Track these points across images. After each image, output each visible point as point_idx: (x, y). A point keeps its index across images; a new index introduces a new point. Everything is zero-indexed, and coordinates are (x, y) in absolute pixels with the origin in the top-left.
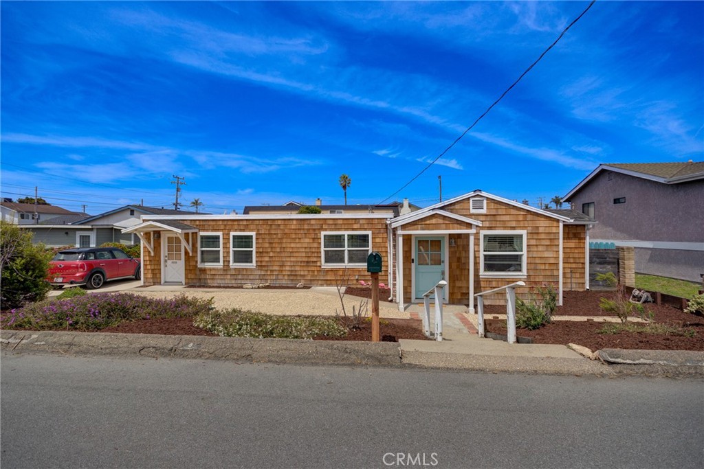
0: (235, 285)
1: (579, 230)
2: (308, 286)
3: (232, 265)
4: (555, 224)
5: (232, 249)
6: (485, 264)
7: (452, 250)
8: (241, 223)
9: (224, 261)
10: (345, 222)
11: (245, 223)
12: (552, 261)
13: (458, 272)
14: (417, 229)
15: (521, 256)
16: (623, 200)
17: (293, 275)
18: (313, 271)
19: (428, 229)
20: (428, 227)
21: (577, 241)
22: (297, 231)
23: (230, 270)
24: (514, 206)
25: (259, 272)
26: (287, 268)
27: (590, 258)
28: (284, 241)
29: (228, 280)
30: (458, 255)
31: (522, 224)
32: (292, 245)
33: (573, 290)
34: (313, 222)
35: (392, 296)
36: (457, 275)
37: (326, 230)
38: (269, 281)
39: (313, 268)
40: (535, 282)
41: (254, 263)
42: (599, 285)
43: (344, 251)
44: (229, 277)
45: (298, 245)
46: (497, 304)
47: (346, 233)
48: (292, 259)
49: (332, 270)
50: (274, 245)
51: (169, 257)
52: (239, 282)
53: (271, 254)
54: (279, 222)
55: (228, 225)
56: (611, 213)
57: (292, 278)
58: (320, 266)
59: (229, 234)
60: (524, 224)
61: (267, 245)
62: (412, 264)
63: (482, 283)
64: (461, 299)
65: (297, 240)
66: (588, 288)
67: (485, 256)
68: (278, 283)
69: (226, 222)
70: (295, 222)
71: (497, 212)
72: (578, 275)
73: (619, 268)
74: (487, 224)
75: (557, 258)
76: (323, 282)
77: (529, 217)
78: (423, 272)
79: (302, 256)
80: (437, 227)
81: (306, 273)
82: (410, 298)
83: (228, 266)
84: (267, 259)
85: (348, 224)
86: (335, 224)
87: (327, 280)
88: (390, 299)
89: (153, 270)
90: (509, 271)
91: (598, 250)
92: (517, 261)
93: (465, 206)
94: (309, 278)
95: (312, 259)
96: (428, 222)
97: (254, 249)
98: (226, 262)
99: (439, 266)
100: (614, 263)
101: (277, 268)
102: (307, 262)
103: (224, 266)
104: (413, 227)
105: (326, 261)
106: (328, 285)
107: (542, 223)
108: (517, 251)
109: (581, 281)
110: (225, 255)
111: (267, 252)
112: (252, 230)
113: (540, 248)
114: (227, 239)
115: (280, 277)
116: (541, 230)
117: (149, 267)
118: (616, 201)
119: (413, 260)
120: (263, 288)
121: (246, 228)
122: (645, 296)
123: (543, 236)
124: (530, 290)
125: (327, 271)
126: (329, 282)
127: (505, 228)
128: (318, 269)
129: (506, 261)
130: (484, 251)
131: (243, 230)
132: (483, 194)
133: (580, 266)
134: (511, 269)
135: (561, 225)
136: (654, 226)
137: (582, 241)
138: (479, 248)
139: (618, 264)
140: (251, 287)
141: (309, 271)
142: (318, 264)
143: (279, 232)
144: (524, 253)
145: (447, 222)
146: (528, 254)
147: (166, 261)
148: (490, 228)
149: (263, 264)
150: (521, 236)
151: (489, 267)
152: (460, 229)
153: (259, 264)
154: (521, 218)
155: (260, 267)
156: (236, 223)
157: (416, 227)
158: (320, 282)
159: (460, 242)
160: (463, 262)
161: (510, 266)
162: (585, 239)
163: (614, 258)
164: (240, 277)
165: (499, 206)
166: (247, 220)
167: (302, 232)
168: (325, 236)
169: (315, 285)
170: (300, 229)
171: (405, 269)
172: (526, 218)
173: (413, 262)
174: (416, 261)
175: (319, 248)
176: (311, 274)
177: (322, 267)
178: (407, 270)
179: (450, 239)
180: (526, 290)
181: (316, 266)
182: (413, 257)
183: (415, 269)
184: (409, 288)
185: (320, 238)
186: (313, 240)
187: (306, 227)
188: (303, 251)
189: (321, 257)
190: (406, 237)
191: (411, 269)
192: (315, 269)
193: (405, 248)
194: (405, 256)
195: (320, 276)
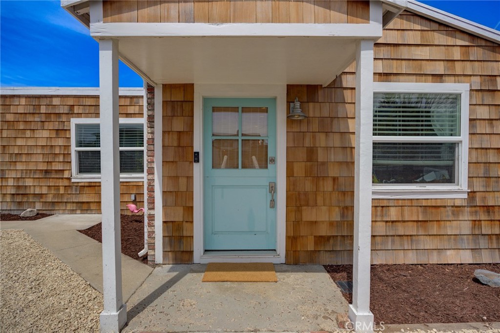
2: (48, 213)
7: (296, 129)
13: (308, 186)
14: (167, 19)
15: (454, 145)
17: (22, 194)
18: (57, 187)
19: (209, 19)
20: (206, 10)
26: (11, 182)
28: (5, 134)
30: (308, 143)
31: (459, 68)
32: (20, 142)
34: (56, 101)
35: (146, 246)
36: (306, 194)
37: (79, 115)
39: (57, 183)
40: (486, 209)
45: (31, 143)
46: (401, 261)
48: (19, 167)
49: (91, 186)
57: (18, 199)
58: (69, 179)
60: (464, 69)
62: (195, 164)
64: (315, 251)
65: (28, 134)
67: (376, 145)
70: (23, 101)
76: (74, 207)
78: (223, 187)
79: (38, 162)
80: (238, 8)
81: (44, 191)
82: (191, 253)
87: (83, 203)
88: (141, 253)
90: (423, 182)
94: (50, 200)
95: (55, 167)
99: (265, 171)
102: (47, 172)
104: (149, 11)
105: (82, 170)
106: (84, 211)
119: (197, 155)
124: (474, 228)
125: (83, 187)
126: (85, 207)
127: (421, 76)
128: (66, 183)
134: (427, 177)
141: (49, 186)
142: (66, 175)
144: (463, 138)
150: (455, 99)
154: (457, 54)
157: (161, 7)
158: (69, 207)
159: (313, 109)
160: (320, 159)
161: (425, 169)
167: (37, 119)
168: (78, 126)
169: (61, 212)
170: (33, 113)
171: (177, 177)
172: (468, 54)
173: (198, 161)
174: (206, 156)
175: (68, 147)
176: (53, 192)
177: (73, 180)
178: (183, 182)
179: (289, 102)
180: (465, 228)
181: (62, 178)
182: (198, 146)
183: (205, 178)
184: (188, 225)
185: (70, 130)
186: (57, 134)
187: (43, 110)
188: (39, 151)
189: (70, 162)
190: (179, 97)
191: (190, 178)
192: (61, 183)
193: (178, 125)
194: (175, 144)
195: (69, 196)
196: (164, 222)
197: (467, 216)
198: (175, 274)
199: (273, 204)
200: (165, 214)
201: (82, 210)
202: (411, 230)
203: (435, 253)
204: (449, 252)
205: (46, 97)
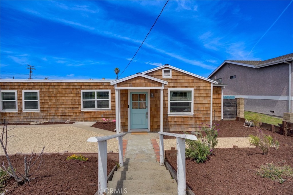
0: (26, 123)
1: (218, 89)
2: (73, 121)
3: (24, 110)
4: (209, 85)
5: (24, 101)
6: (171, 108)
7: (152, 100)
8: (30, 84)
9: (18, 108)
10: (95, 84)
11: (32, 84)
12: (207, 106)
13: (155, 113)
14: (128, 86)
15: (191, 103)
16: (234, 77)
17: (64, 115)
18: (76, 113)
19: (135, 86)
20: (134, 85)
21: (218, 95)
22: (67, 90)
23: (23, 113)
24: (187, 74)
25: (42, 114)
26: (60, 112)
27: (223, 104)
28: (58, 95)
29: (21, 120)
30: (155, 103)
31: (191, 85)
32: (63, 98)
33: (215, 120)
34: (76, 84)
35: (116, 128)
36: (155, 115)
37: (84, 89)
38: (49, 120)
39: (76, 111)
40: (198, 118)
41: (39, 109)
42: (227, 118)
43: (95, 101)
44: (22, 118)
45: (67, 98)
47: (96, 91)
48: (63, 106)
49: (88, 112)
50: (51, 98)
52: (29, 120)
53: (50, 103)
54: (55, 84)
55: (20, 86)
56: (229, 83)
57: (63, 117)
58: (80, 110)
59: (21, 91)
60: (192, 85)
61: (47, 98)
62: (128, 108)
63: (169, 119)
64: (157, 129)
65: (66, 95)
66: (222, 119)
67: (171, 103)
68: (54, 121)
69: (19, 84)
70: (64, 84)
71: (178, 77)
72: (218, 113)
73: (236, 109)
74: (172, 84)
75: (210, 104)
76: (82, 119)
77: (195, 81)
78: (135, 113)
79: (69, 104)
80: (140, 85)
81: (72, 114)
82: (127, 129)
83: (21, 111)
84: (47, 106)
85: (97, 85)
86: (89, 85)
87: (85, 118)
90: (184, 112)
91: (227, 99)
92: (188, 106)
93: (159, 73)
94: (74, 117)
95: (75, 106)
96: (134, 82)
97: (38, 100)
98: (20, 108)
99: (145, 109)
100: (234, 106)
101: (53, 112)
102: (73, 108)
103: (18, 111)
104: (124, 85)
105: (84, 107)
106: (85, 121)
107: (202, 84)
108: (188, 100)
109: (219, 115)
110: (19, 104)
111: (47, 102)
112: (37, 89)
113: (201, 99)
114: (20, 95)
115: (56, 117)
116: (201, 88)
118: (232, 77)
120: (43, 124)
121: (33, 87)
122: (251, 123)
123: (202, 92)
124: (195, 122)
125: (85, 113)
126: (86, 119)
127: (182, 87)
128: (79, 111)
129: (183, 106)
130: (170, 100)
131: (31, 89)
132: (170, 67)
133: (219, 108)
134: (185, 110)
135: (212, 85)
136: (249, 88)
137: (220, 95)
138: (167, 98)
139: (236, 106)
140: (35, 123)
141: (73, 113)
142: (79, 109)
143: (54, 90)
144: (192, 101)
145: (147, 82)
146: (194, 102)
148: (174, 87)
149: (45, 109)
150: (190, 92)
151: (173, 110)
152: (155, 86)
153: (42, 109)
154: (191, 81)
155: (42, 111)
156: (26, 85)
157: (126, 85)
158: (80, 119)
159: (156, 95)
161: (185, 109)
162: (221, 94)
163: (234, 104)
164: (29, 117)
165: (178, 74)
166: (33, 83)
167: (69, 90)
168: (83, 93)
169: (78, 121)
170: (68, 88)
171: (124, 111)
172: (193, 81)
173: (129, 107)
174: (131, 107)
175: (80, 99)
176: (75, 114)
177: (82, 111)
178: (125, 112)
179: (151, 93)
180: (193, 123)
181: (78, 110)
182: (129, 104)
183: (131, 111)
184: (127, 123)
185: (80, 94)
186: (76, 95)
187: (71, 87)
188: (70, 101)
189: (81, 105)
190: (124, 92)
191: (127, 112)
192: (77, 111)
193: (124, 99)
194: (124, 103)
195: (80, 116)
196: (121, 122)
197: (194, 120)
198: (124, 134)
199: (147, 117)
200: (121, 120)
201: (85, 120)
202: (180, 123)
203: (186, 129)
204: (189, 128)
205: (72, 83)
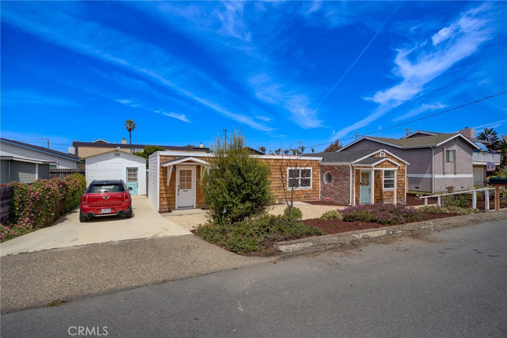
2: (280, 202)
4: (404, 165)
10: (299, 162)
18: (283, 193)
34: (283, 161)
35: (351, 203)
37: (290, 166)
43: (299, 179)
45: (275, 176)
47: (300, 169)
51: (182, 187)
62: (360, 185)
67: (385, 180)
75: (405, 181)
76: (288, 200)
81: (278, 194)
85: (302, 163)
86: (294, 163)
87: (290, 198)
89: (167, 198)
96: (383, 164)
99: (370, 186)
102: (279, 187)
105: (290, 186)
108: (392, 178)
113: (400, 177)
116: (401, 168)
117: (164, 196)
125: (290, 192)
128: (285, 191)
134: (390, 186)
138: (383, 177)
142: (285, 188)
144: (395, 179)
147: (179, 190)
150: (394, 171)
151: (385, 186)
168: (290, 170)
170: (276, 166)
175: (286, 178)
178: (358, 189)
182: (361, 181)
183: (361, 188)
184: (359, 198)
185: (287, 172)
186: (283, 173)
187: (279, 164)
189: (287, 183)
190: (358, 171)
193: (357, 177)
194: (358, 181)
195: (286, 196)
196: (355, 197)
199: (370, 193)
202: (389, 197)
